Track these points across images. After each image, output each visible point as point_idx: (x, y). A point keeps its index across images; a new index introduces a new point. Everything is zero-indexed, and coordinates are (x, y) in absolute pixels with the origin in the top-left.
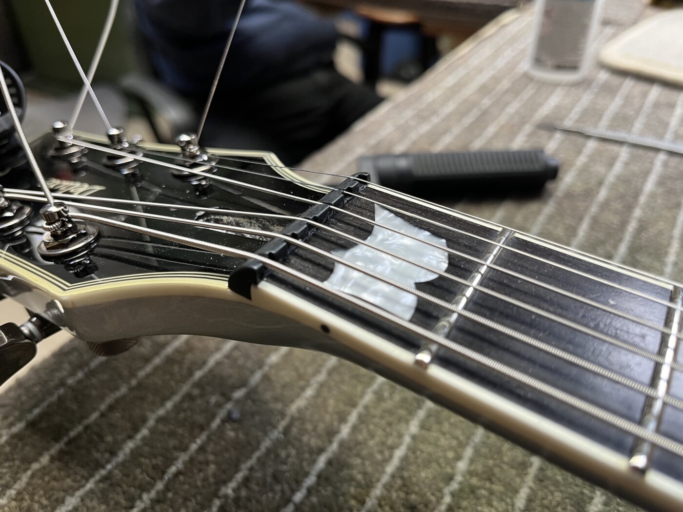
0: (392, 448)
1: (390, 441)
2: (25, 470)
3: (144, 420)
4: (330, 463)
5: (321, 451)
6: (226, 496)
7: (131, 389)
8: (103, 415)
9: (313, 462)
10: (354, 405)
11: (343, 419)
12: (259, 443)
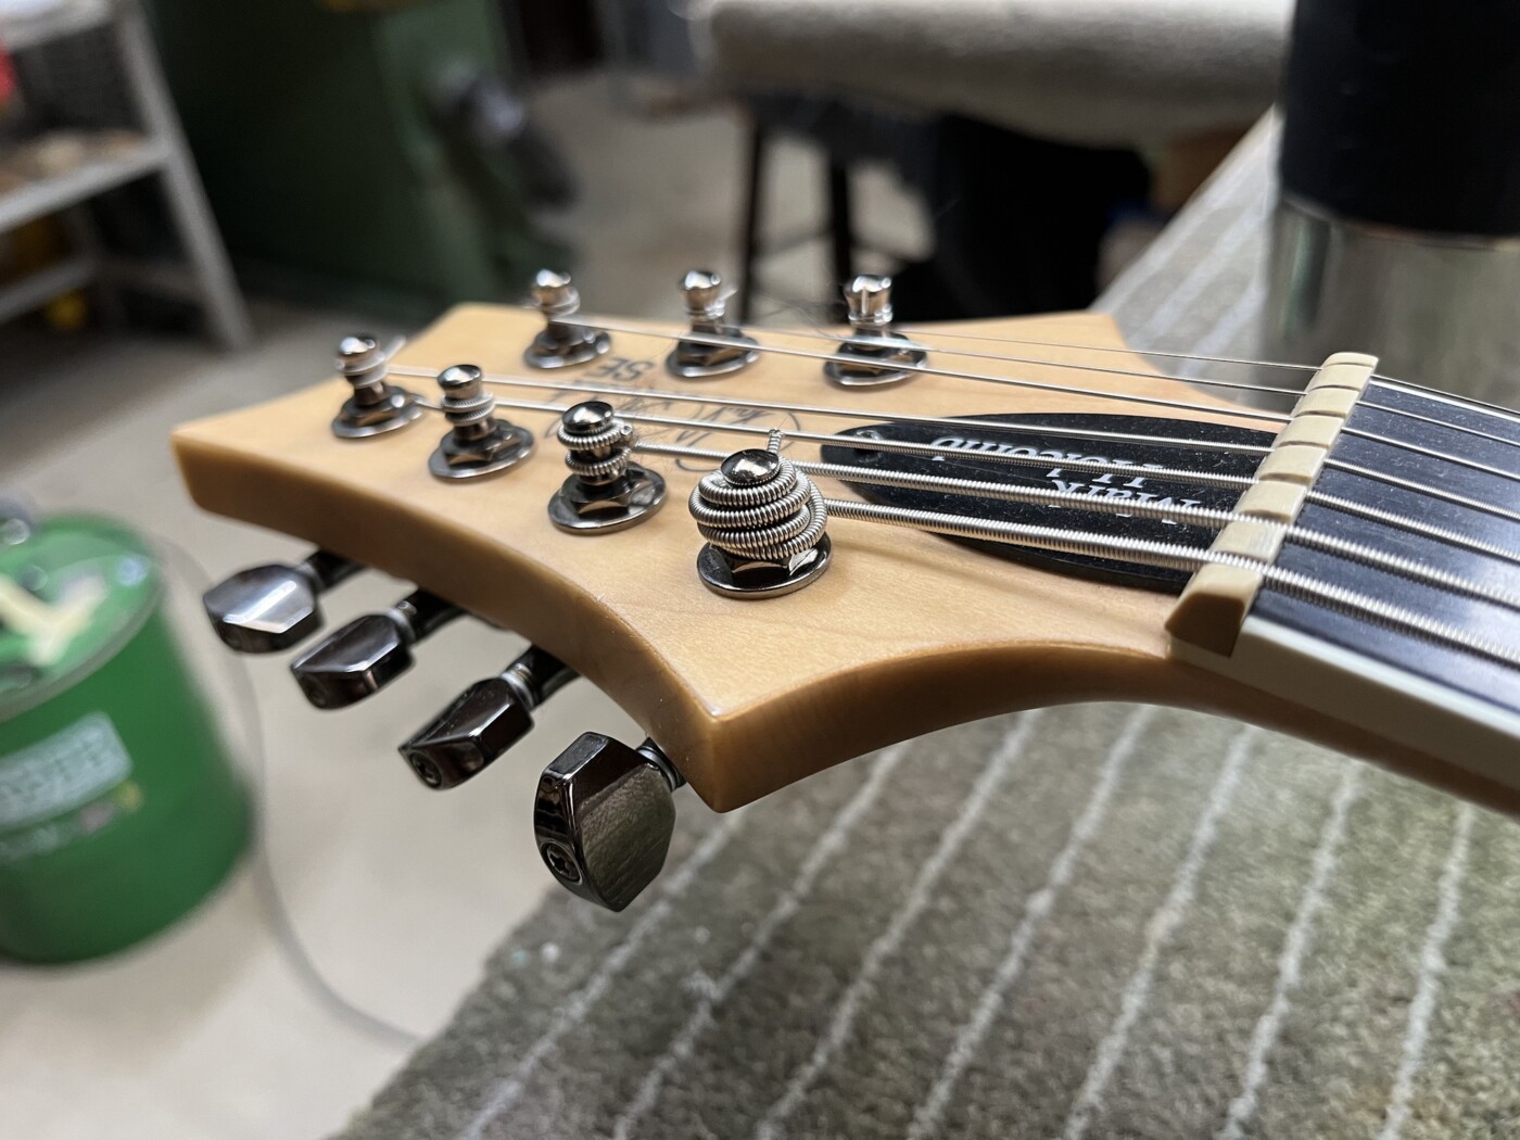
0: (1403, 1000)
1: (1393, 987)
2: (644, 1073)
3: (856, 962)
4: (1285, 1037)
5: (1256, 1012)
6: (1093, 1111)
7: (803, 901)
8: (765, 957)
9: (1246, 1034)
10: (1289, 917)
11: (1277, 945)
12: (1117, 1000)
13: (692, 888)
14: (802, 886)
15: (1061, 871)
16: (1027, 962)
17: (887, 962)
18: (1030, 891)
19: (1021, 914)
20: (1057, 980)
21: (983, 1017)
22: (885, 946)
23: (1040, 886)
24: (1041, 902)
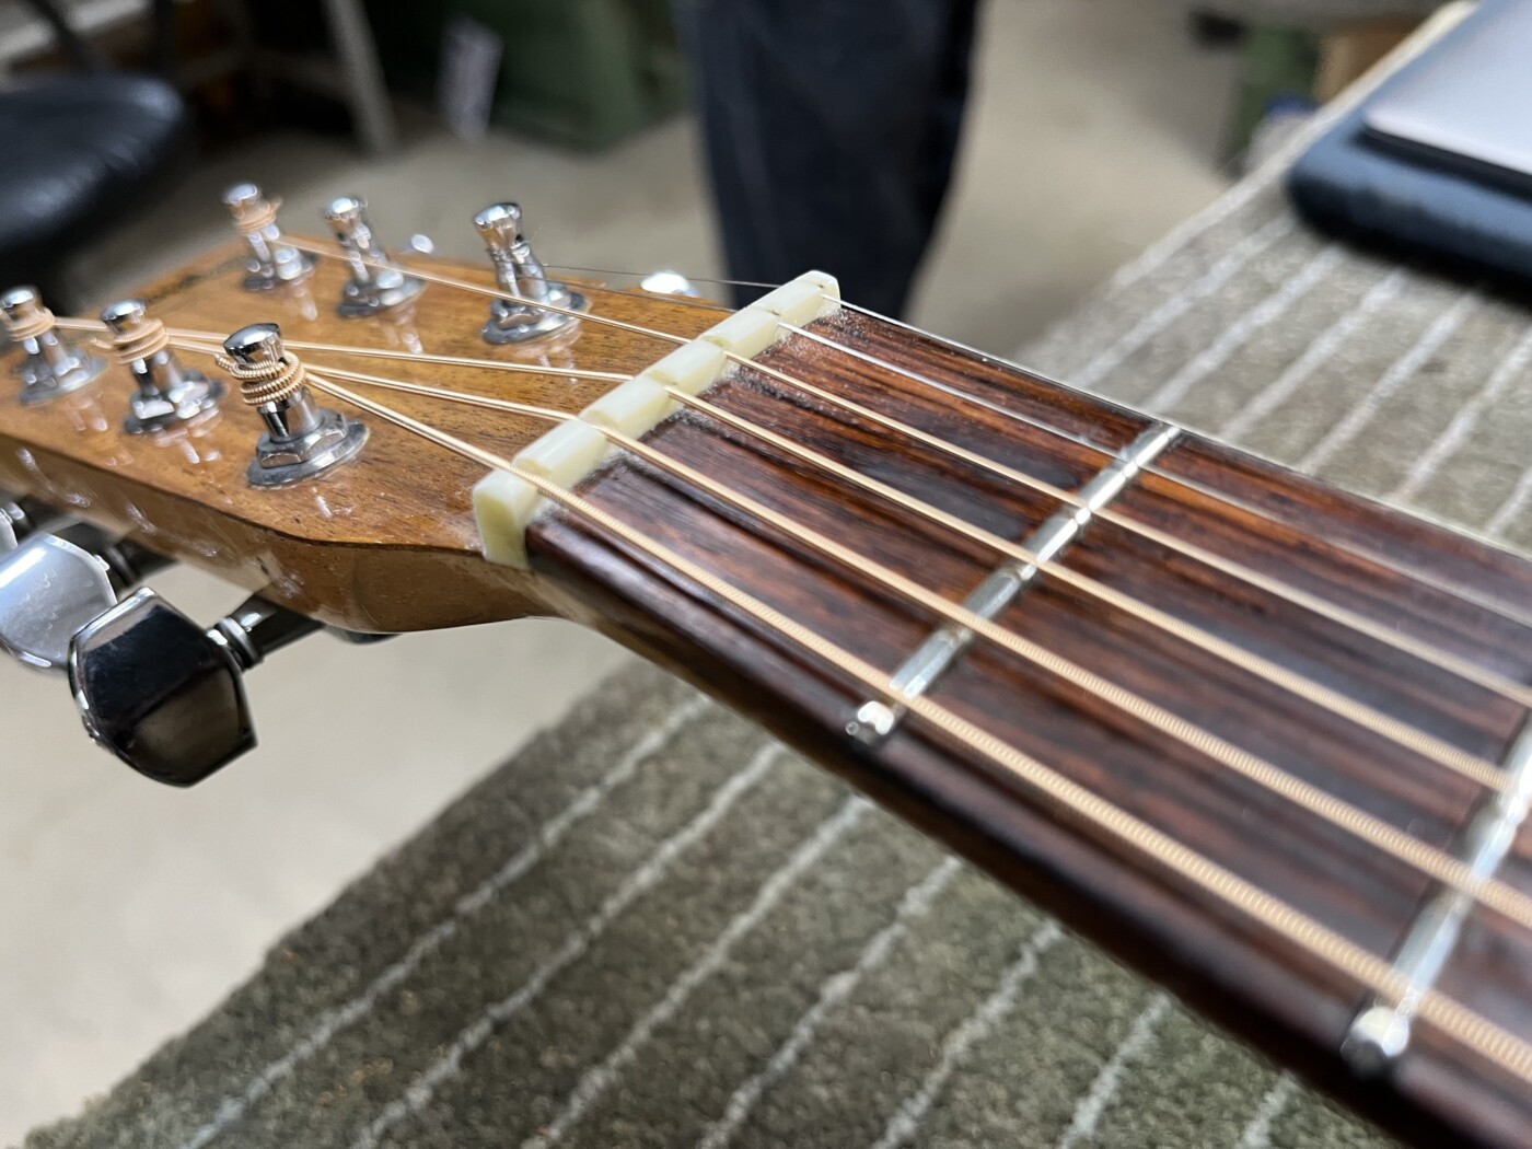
13: (487, 908)
14: (596, 925)
15: (876, 952)
16: (802, 1056)
17: (659, 1031)
18: (830, 971)
19: (813, 998)
20: (828, 1082)
21: (736, 1113)
22: (662, 1012)
23: (846, 966)
24: (840, 986)
